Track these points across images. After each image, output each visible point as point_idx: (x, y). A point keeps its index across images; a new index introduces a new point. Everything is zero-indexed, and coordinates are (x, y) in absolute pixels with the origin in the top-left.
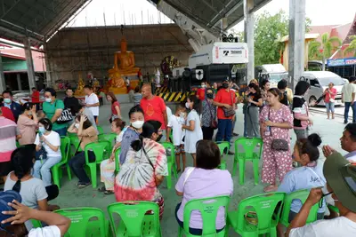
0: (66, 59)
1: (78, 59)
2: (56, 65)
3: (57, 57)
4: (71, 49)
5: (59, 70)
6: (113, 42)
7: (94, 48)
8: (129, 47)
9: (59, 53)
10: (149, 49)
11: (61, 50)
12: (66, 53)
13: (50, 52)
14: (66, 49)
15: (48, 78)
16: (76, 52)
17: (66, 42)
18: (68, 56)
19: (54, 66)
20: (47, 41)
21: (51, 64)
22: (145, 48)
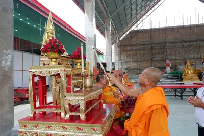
0: (134, 52)
1: (142, 52)
2: (125, 57)
5: (128, 60)
7: (155, 44)
9: (128, 48)
10: (202, 44)
11: (131, 45)
12: (134, 48)
13: (123, 48)
14: (134, 45)
16: (142, 46)
17: (134, 40)
18: (136, 50)
19: (124, 57)
20: (121, 39)
21: (122, 56)
22: (199, 43)
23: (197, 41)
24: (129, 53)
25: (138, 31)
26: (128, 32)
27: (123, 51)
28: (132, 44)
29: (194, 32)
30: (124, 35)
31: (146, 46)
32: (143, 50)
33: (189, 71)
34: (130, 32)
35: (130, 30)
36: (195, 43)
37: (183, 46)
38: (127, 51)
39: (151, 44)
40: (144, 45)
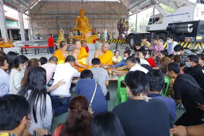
0: (43, 21)
1: (50, 21)
2: (36, 25)
3: (38, 19)
4: (47, 14)
5: (39, 27)
6: (74, 11)
7: (61, 14)
8: (85, 14)
9: (38, 17)
10: (96, 17)
11: (40, 14)
12: (44, 17)
13: (33, 16)
14: (44, 14)
15: (31, 33)
16: (50, 16)
17: (43, 10)
18: (44, 19)
20: (31, 8)
21: (33, 24)
22: (94, 16)
23: (93, 14)
24: (39, 21)
27: (33, 19)
31: (53, 16)
36: (91, 16)
40: (51, 14)
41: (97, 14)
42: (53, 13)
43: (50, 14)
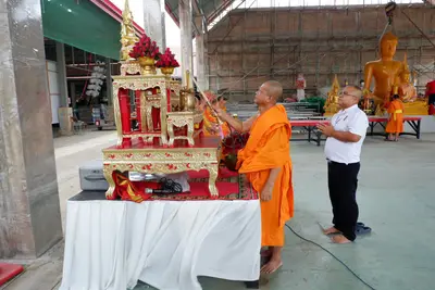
0: (235, 57)
1: (252, 57)
2: (219, 68)
4: (241, 42)
5: (224, 74)
6: (310, 33)
7: (278, 41)
9: (225, 49)
10: (366, 45)
11: (231, 43)
12: (236, 48)
13: (213, 46)
16: (253, 46)
18: (238, 54)
19: (216, 68)
20: (209, 28)
21: (212, 66)
22: (361, 43)
23: (358, 39)
24: (225, 58)
25: (247, 12)
26: (225, 13)
27: (214, 54)
28: (234, 39)
29: (354, 20)
30: (217, 20)
31: (261, 46)
32: (256, 53)
33: (337, 98)
34: (230, 14)
35: (229, 9)
36: (353, 44)
37: (332, 50)
38: (223, 53)
39: (271, 41)
40: (257, 42)
41: (369, 39)
42: (261, 38)
43: (251, 42)
